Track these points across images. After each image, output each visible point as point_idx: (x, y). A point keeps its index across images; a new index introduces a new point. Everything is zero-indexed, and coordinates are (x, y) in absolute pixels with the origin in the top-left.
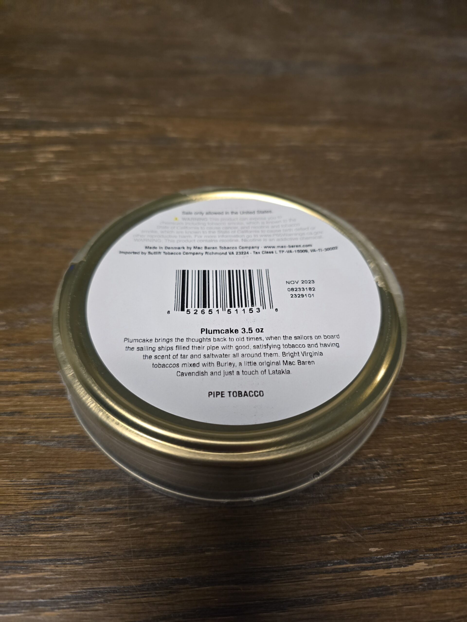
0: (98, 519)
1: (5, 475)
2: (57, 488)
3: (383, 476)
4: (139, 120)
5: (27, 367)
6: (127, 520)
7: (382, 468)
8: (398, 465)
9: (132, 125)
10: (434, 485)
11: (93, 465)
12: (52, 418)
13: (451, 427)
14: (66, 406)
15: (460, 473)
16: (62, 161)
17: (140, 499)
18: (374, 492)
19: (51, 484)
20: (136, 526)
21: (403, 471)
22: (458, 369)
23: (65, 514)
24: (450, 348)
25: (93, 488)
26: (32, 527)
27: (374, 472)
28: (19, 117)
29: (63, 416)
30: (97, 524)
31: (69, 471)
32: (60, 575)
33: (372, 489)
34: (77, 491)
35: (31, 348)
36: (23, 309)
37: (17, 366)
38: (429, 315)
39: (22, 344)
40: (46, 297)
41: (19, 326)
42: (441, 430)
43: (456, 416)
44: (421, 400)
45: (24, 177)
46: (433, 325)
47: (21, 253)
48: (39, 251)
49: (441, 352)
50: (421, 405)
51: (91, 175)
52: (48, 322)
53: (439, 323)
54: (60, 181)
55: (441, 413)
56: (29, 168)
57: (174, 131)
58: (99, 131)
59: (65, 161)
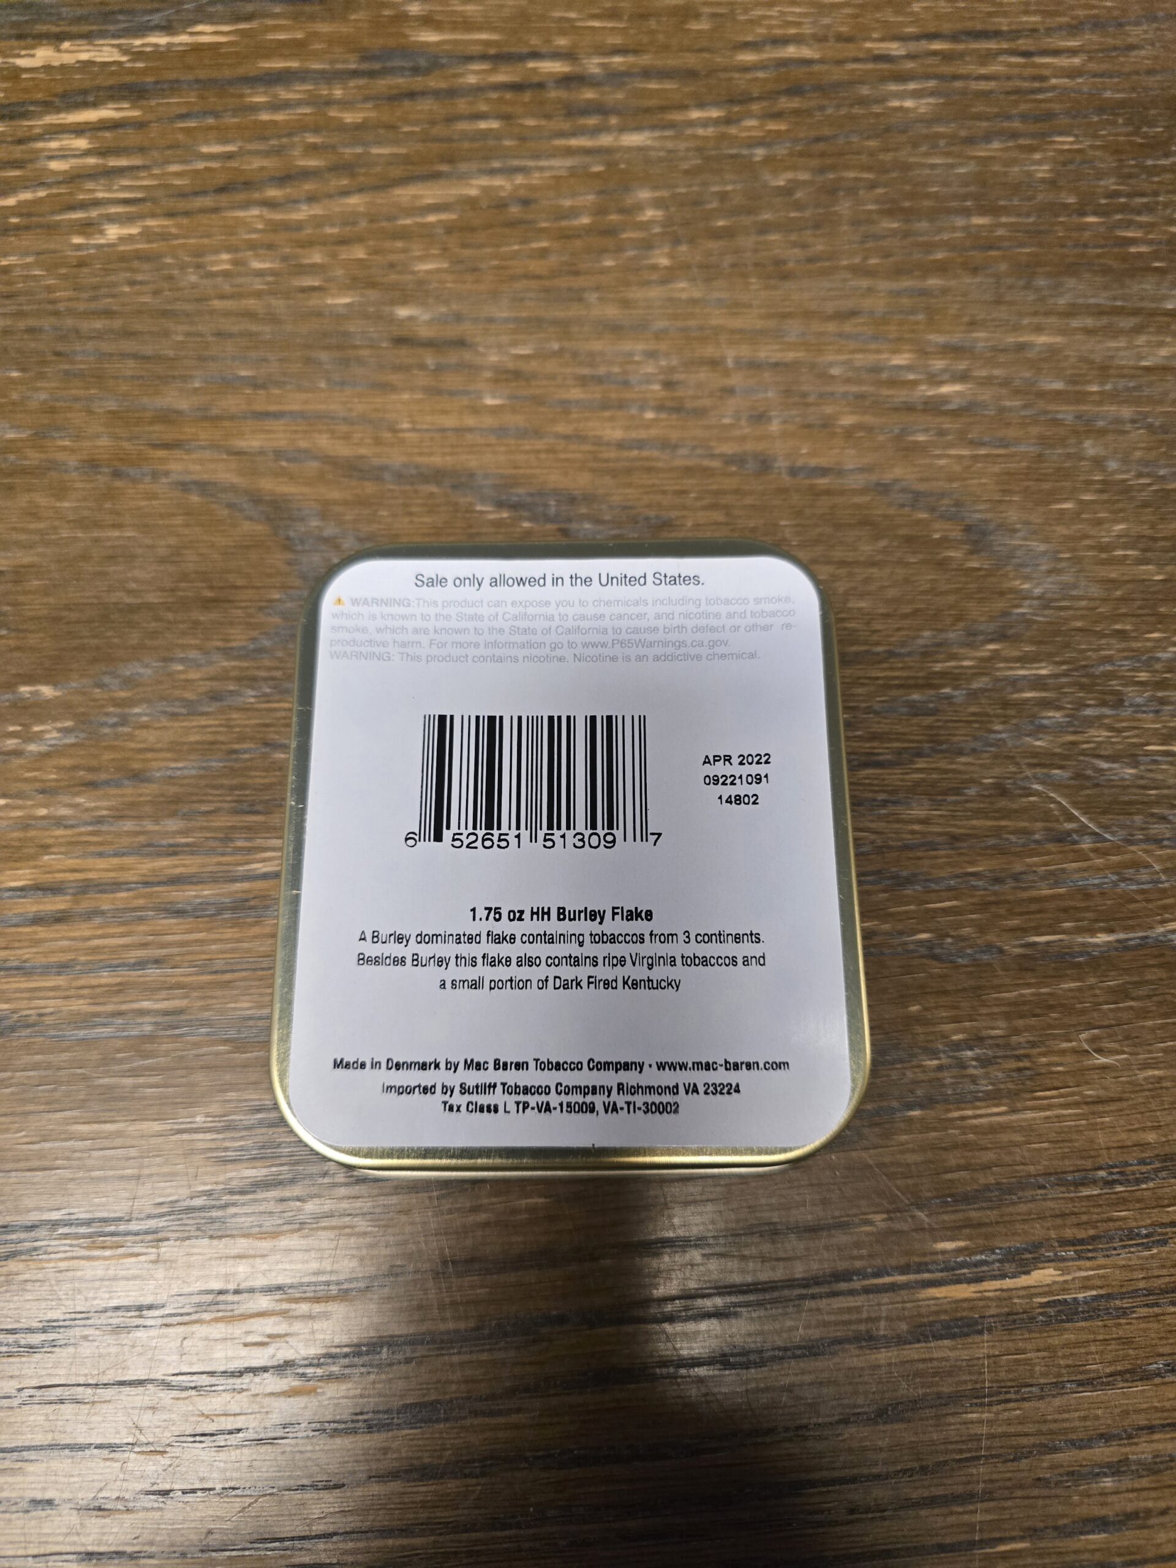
3: (983, 1086)
5: (149, 845)
7: (983, 1067)
8: (1018, 1057)
10: (1093, 1103)
12: (233, 971)
13: (1151, 962)
15: (1157, 1072)
18: (960, 1122)
21: (1028, 1073)
27: (964, 1077)
33: (956, 1114)
35: (149, 790)
36: (107, 680)
37: (126, 841)
38: (1135, 655)
39: (126, 782)
40: (156, 643)
41: (107, 730)
42: (1127, 971)
43: (1164, 934)
44: (1088, 896)
45: (17, 228)
46: (1141, 683)
47: (66, 504)
48: (110, 494)
49: (1155, 762)
50: (1087, 909)
51: (203, 211)
52: (174, 716)
53: (1157, 678)
54: (122, 239)
55: (1132, 928)
56: (24, 195)
57: (427, 20)
58: (205, 31)
59: (122, 161)
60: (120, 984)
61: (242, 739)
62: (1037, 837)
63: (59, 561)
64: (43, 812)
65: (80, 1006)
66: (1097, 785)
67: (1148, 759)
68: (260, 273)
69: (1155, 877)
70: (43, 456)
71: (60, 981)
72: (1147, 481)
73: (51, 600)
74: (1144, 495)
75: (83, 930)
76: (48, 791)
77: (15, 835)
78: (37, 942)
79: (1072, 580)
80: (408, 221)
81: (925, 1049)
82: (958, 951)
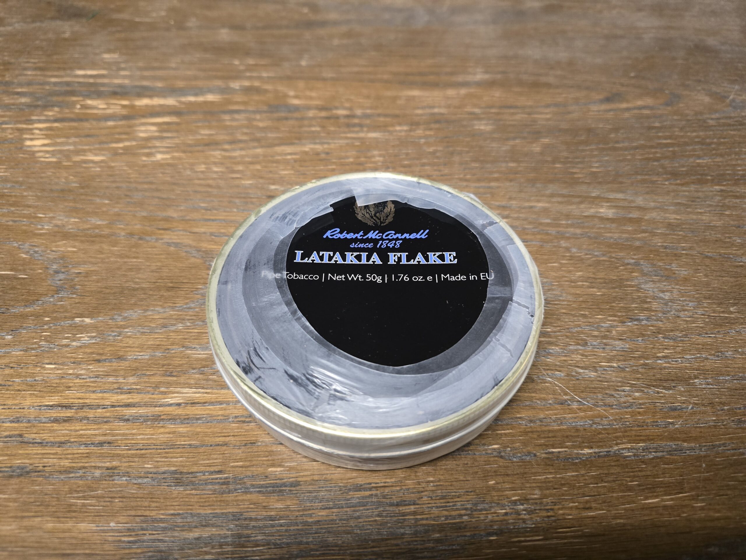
1: (91, 518)
2: (150, 534)
3: (530, 524)
4: (257, 84)
5: (119, 388)
7: (529, 515)
8: (548, 511)
9: (247, 90)
10: (590, 536)
11: (191, 507)
12: (146, 449)
13: (612, 464)
14: (162, 436)
15: (622, 521)
16: (165, 135)
17: (244, 549)
18: (517, 544)
19: (143, 529)
21: (553, 518)
22: (624, 391)
24: (615, 365)
25: (191, 535)
28: (117, 81)
29: (158, 447)
31: (163, 514)
33: (515, 540)
34: (172, 539)
35: (124, 364)
36: (116, 317)
37: (107, 386)
38: (591, 324)
39: (114, 360)
40: (142, 303)
41: (111, 338)
42: (601, 468)
43: (619, 450)
44: (577, 430)
45: (121, 154)
46: (595, 336)
47: (116, 248)
48: (136, 246)
49: (605, 370)
50: (578, 436)
51: (198, 151)
52: (143, 333)
53: (603, 334)
54: (163, 159)
55: (601, 447)
56: (127, 144)
57: (296, 97)
58: (210, 97)
59: (169, 135)
60: (87, 453)
61: (173, 344)
62: (550, 402)
63: (106, 270)
64: (71, 372)
65: (66, 463)
66: (578, 379)
67: (602, 369)
69: (611, 423)
70: (111, 231)
71: (59, 450)
72: (590, 256)
73: (99, 284)
74: (589, 262)
75: (77, 426)
76: (77, 363)
77: (55, 381)
78: (52, 431)
79: (559, 293)
80: (279, 158)
81: (498, 504)
82: (513, 455)
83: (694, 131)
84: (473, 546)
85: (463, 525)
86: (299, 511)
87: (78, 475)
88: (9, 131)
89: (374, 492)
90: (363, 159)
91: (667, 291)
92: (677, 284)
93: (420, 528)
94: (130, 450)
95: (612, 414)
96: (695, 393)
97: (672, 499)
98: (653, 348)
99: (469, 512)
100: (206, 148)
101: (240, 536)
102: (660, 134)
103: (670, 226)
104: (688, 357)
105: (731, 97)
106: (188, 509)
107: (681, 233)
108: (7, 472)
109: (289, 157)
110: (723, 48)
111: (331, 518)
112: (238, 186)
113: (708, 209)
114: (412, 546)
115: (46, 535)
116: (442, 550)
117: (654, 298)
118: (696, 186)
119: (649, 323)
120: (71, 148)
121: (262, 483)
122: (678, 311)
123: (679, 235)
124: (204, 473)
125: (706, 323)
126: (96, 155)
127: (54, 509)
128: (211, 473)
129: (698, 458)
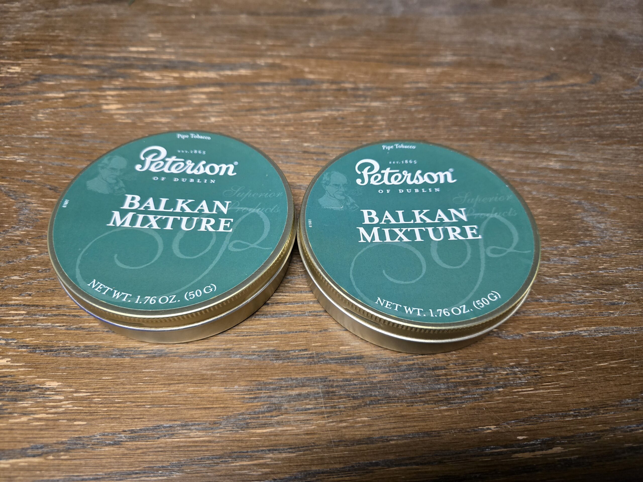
0: (302, 417)
1: (219, 383)
2: (264, 393)
3: (524, 381)
4: (278, 61)
6: (324, 417)
7: (522, 374)
8: (535, 371)
9: (272, 66)
10: (564, 387)
11: (290, 374)
12: (250, 336)
13: (575, 341)
15: (584, 377)
16: (214, 102)
18: (517, 393)
19: (258, 390)
20: (332, 422)
21: (539, 377)
22: (578, 292)
23: (274, 413)
24: (570, 274)
25: (294, 392)
26: (250, 425)
27: (516, 377)
28: (165, 57)
29: (258, 335)
30: (301, 421)
31: (271, 379)
32: (278, 461)
33: (516, 390)
34: (281, 395)
38: (551, 246)
42: (567, 343)
43: (578, 331)
44: (549, 319)
45: (182, 117)
46: (555, 254)
49: (564, 278)
50: (550, 323)
51: (242, 116)
53: (560, 253)
54: (216, 121)
55: (566, 329)
56: (185, 109)
57: (311, 72)
58: (243, 72)
59: (217, 102)
65: (193, 347)
68: (260, 132)
69: (571, 313)
72: (546, 198)
74: (546, 201)
80: (306, 121)
81: (501, 368)
82: (508, 335)
83: (614, 104)
84: (488, 395)
85: (479, 382)
86: (366, 375)
87: (204, 354)
88: (87, 97)
89: (416, 362)
90: (370, 123)
91: (603, 222)
92: (609, 218)
93: (450, 385)
94: (238, 336)
95: (572, 307)
96: (626, 293)
97: (616, 363)
98: (596, 262)
99: (482, 373)
100: (248, 113)
101: (328, 393)
102: (589, 106)
103: (600, 175)
104: (620, 268)
105: (639, 77)
106: (288, 376)
107: (609, 181)
108: (150, 353)
109: (314, 121)
110: (631, 38)
111: (389, 379)
112: (279, 144)
113: (627, 163)
114: (447, 396)
115: (190, 396)
116: (467, 398)
117: (594, 227)
118: (617, 146)
119: (592, 245)
120: (141, 111)
121: (337, 357)
122: (611, 236)
123: (608, 182)
124: (295, 351)
125: (630, 245)
126: (163, 117)
127: (192, 378)
128: (300, 351)
129: (632, 336)
